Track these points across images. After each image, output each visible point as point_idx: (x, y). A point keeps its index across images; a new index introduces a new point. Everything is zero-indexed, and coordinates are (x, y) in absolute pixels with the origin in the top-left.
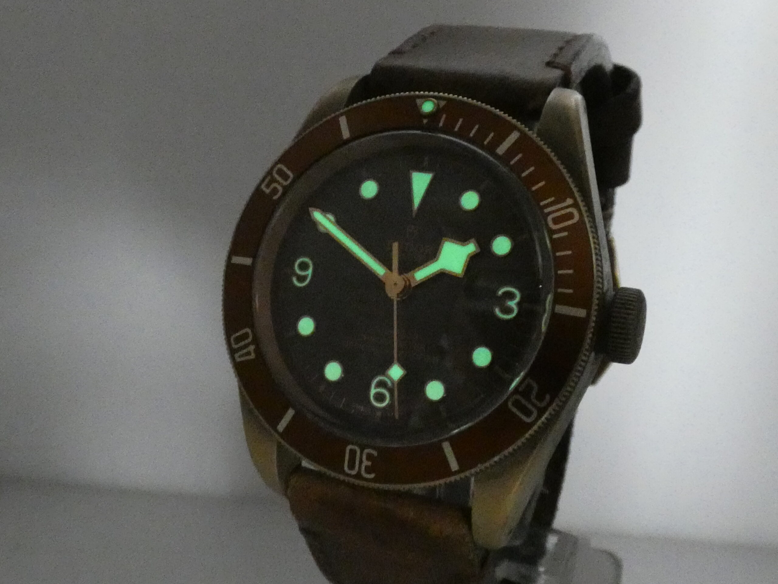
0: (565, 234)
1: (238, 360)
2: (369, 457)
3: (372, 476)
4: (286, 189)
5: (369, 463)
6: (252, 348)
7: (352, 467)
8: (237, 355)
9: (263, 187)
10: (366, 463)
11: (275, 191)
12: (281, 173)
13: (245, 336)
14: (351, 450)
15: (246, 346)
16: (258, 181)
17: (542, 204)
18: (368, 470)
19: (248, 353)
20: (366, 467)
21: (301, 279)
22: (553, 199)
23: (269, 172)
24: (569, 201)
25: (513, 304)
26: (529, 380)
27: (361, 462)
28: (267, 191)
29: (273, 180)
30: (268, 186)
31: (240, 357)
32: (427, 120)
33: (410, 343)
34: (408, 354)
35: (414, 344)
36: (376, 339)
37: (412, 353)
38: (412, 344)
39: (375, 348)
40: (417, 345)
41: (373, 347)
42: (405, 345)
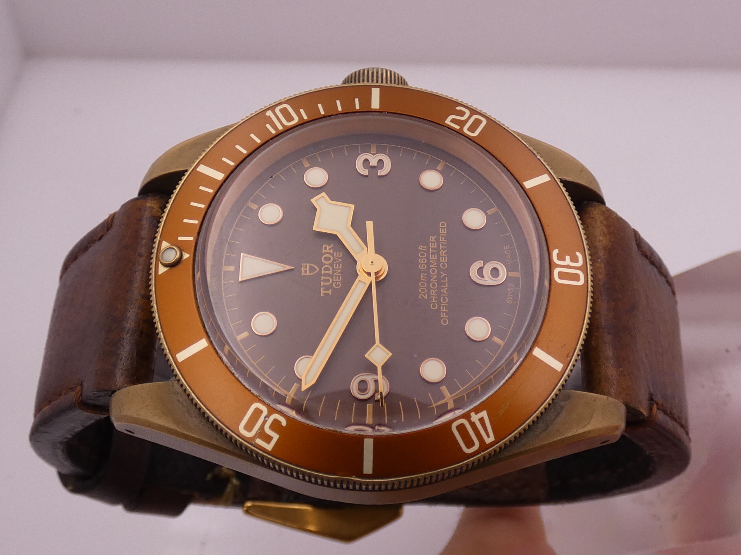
0: (302, 111)
1: (492, 439)
2: (561, 257)
3: (579, 255)
4: (272, 409)
5: (568, 258)
6: (475, 418)
7: (576, 277)
10: (568, 261)
13: (462, 430)
14: (560, 278)
15: (473, 425)
17: (274, 132)
18: (574, 259)
19: (482, 420)
20: (572, 261)
24: (269, 113)
25: (374, 160)
27: (568, 267)
28: (276, 437)
29: (261, 434)
31: (488, 436)
32: (185, 254)
33: (430, 253)
34: (443, 253)
35: (432, 248)
36: (433, 289)
37: (441, 249)
38: (432, 250)
39: (444, 288)
40: (432, 245)
41: (442, 290)
42: (433, 258)
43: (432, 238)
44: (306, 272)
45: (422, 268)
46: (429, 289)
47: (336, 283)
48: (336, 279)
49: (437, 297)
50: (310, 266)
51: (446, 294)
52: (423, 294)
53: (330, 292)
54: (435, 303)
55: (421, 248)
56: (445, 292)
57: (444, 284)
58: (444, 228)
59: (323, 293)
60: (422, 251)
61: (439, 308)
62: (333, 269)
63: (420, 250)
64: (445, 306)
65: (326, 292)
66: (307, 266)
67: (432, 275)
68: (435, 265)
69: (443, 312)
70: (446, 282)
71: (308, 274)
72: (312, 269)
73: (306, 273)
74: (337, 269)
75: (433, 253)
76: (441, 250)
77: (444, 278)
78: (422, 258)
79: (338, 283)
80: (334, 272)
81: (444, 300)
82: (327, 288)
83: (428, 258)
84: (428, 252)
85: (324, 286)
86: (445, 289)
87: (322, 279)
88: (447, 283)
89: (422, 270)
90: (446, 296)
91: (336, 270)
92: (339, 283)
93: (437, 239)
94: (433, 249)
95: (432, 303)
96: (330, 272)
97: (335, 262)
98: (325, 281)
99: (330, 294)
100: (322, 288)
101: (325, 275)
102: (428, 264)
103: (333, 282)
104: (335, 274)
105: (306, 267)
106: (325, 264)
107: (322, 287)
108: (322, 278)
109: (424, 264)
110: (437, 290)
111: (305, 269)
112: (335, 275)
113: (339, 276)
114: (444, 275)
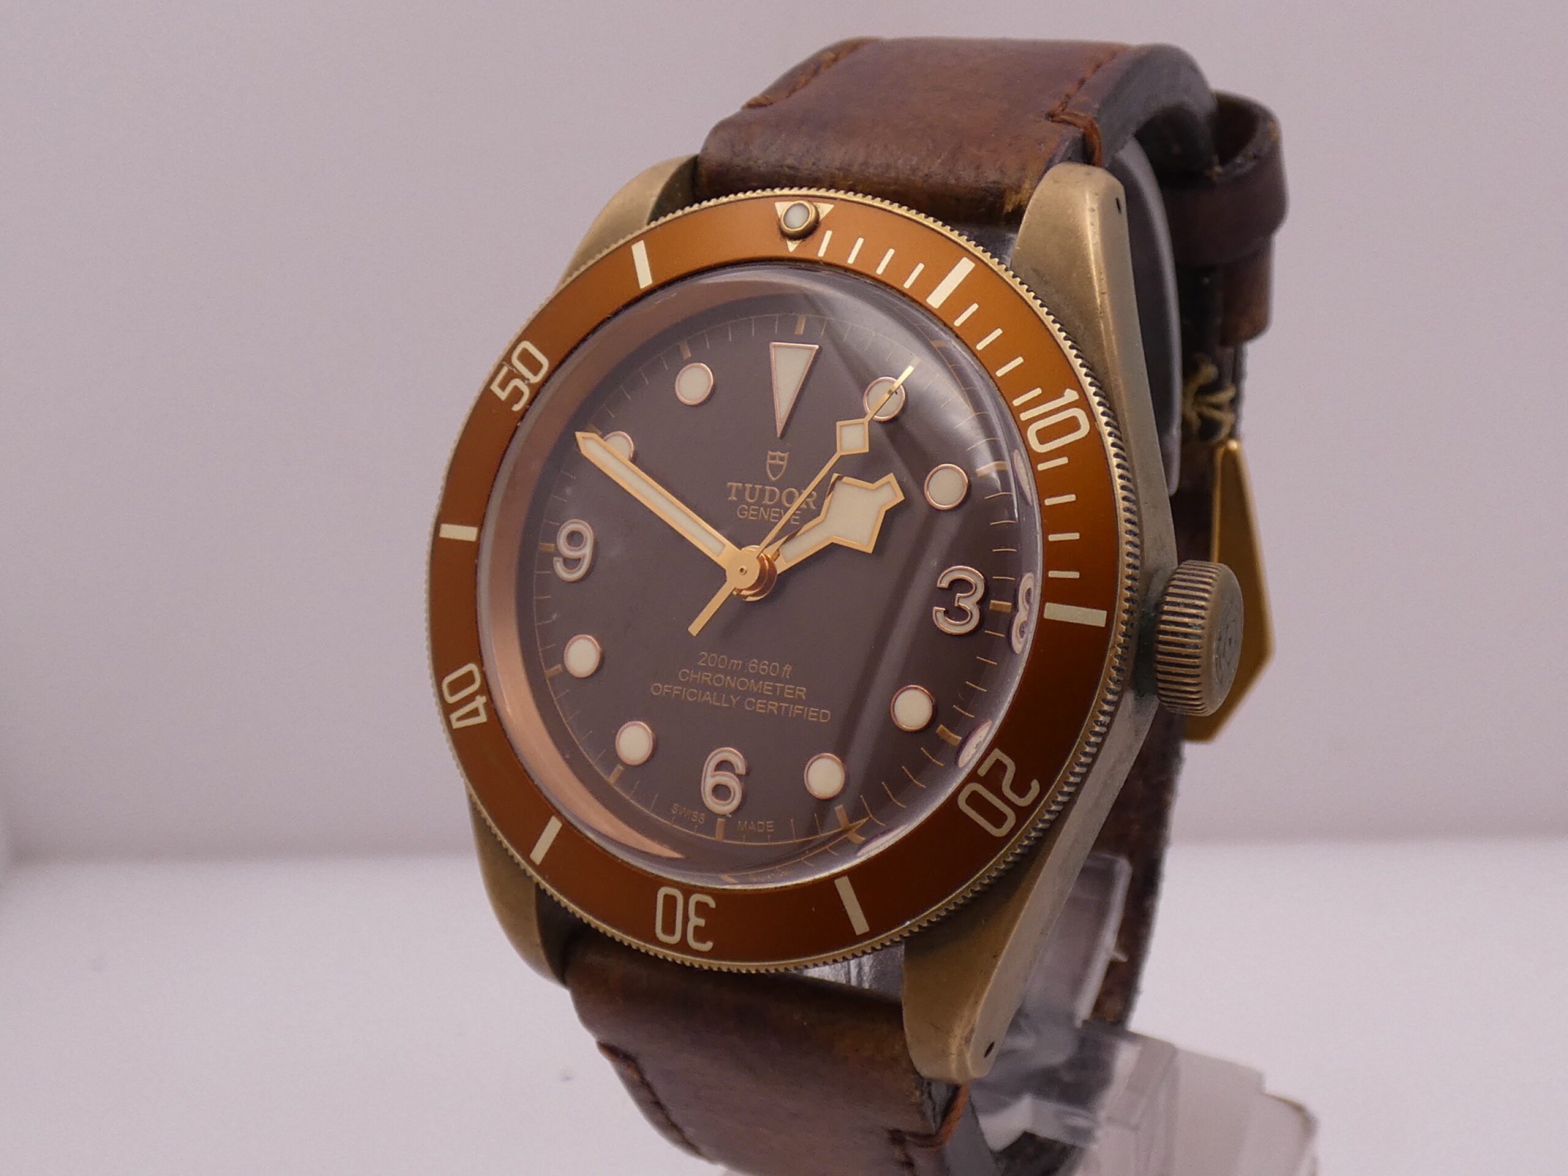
0: (1064, 461)
1: (456, 725)
2: (701, 908)
3: (708, 946)
4: (537, 391)
5: (702, 922)
6: (480, 701)
7: (669, 929)
8: (454, 716)
9: (495, 388)
10: (696, 921)
11: (517, 394)
12: (526, 358)
13: (468, 679)
14: (666, 896)
15: (470, 698)
16: (486, 377)
17: (1017, 402)
18: (701, 934)
19: (475, 713)
20: (696, 928)
21: (571, 563)
22: (1038, 391)
23: (507, 358)
24: (1071, 395)
25: (968, 602)
26: (997, 754)
27: (686, 919)
28: (503, 395)
29: (513, 375)
30: (503, 386)
31: (459, 719)
32: (795, 244)
33: (776, 684)
34: (773, 706)
35: (784, 687)
36: (713, 677)
37: (781, 704)
38: (781, 687)
39: (712, 697)
40: (789, 689)
41: (708, 693)
42: (767, 687)
43: (802, 691)
44: (773, 458)
45: (751, 665)
46: (716, 670)
47: (746, 511)
48: (753, 510)
49: (698, 682)
50: (782, 466)
51: (701, 698)
52: (707, 659)
53: (733, 498)
54: (689, 678)
55: (787, 668)
56: (704, 698)
57: (719, 700)
58: (818, 717)
59: (731, 486)
60: (781, 670)
61: (680, 683)
62: (772, 507)
63: (784, 666)
64: (682, 693)
65: (734, 491)
66: (783, 461)
67: (737, 681)
68: (752, 688)
69: (672, 689)
70: (721, 703)
71: (769, 461)
72: (776, 469)
73: (771, 459)
74: (770, 515)
75: (775, 688)
76: (778, 703)
77: (729, 701)
78: (769, 666)
79: (746, 512)
80: (766, 507)
81: (692, 695)
82: (740, 493)
83: (768, 678)
84: (778, 679)
85: (745, 489)
86: (709, 698)
87: (756, 486)
88: (719, 704)
89: (748, 665)
90: (697, 699)
91: (768, 513)
92: (744, 515)
93: (798, 701)
94: (782, 689)
95: (690, 672)
96: (766, 502)
97: (782, 511)
98: (753, 490)
99: (730, 498)
100: (741, 485)
101: (763, 491)
102: (758, 677)
103: (749, 505)
104: (762, 509)
105: (782, 459)
106: (781, 493)
107: (744, 485)
108: (758, 487)
109: (758, 670)
110: (710, 683)
111: (777, 458)
112: (759, 509)
113: (757, 516)
114: (734, 701)
